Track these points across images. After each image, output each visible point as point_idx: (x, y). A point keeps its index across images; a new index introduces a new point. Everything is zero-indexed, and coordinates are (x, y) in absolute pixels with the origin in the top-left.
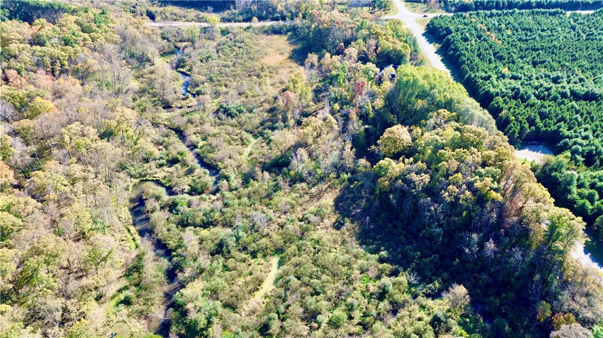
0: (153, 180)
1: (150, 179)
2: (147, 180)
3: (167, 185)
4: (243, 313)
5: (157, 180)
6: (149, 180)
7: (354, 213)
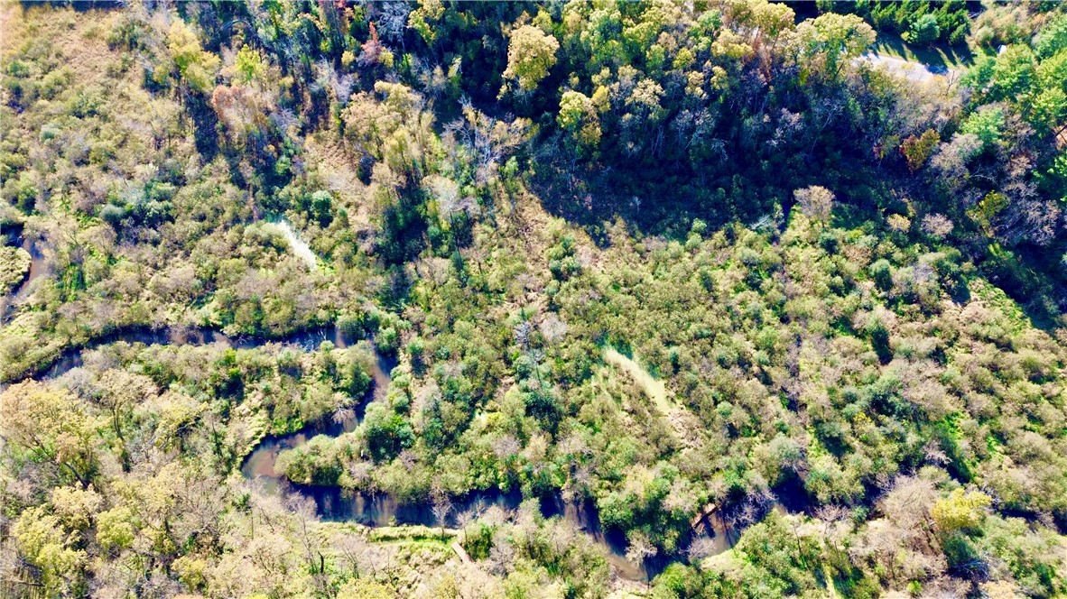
0: (257, 447)
1: (249, 449)
2: (246, 458)
3: (299, 426)
4: (685, 442)
5: (263, 440)
6: (251, 453)
7: (590, 208)
